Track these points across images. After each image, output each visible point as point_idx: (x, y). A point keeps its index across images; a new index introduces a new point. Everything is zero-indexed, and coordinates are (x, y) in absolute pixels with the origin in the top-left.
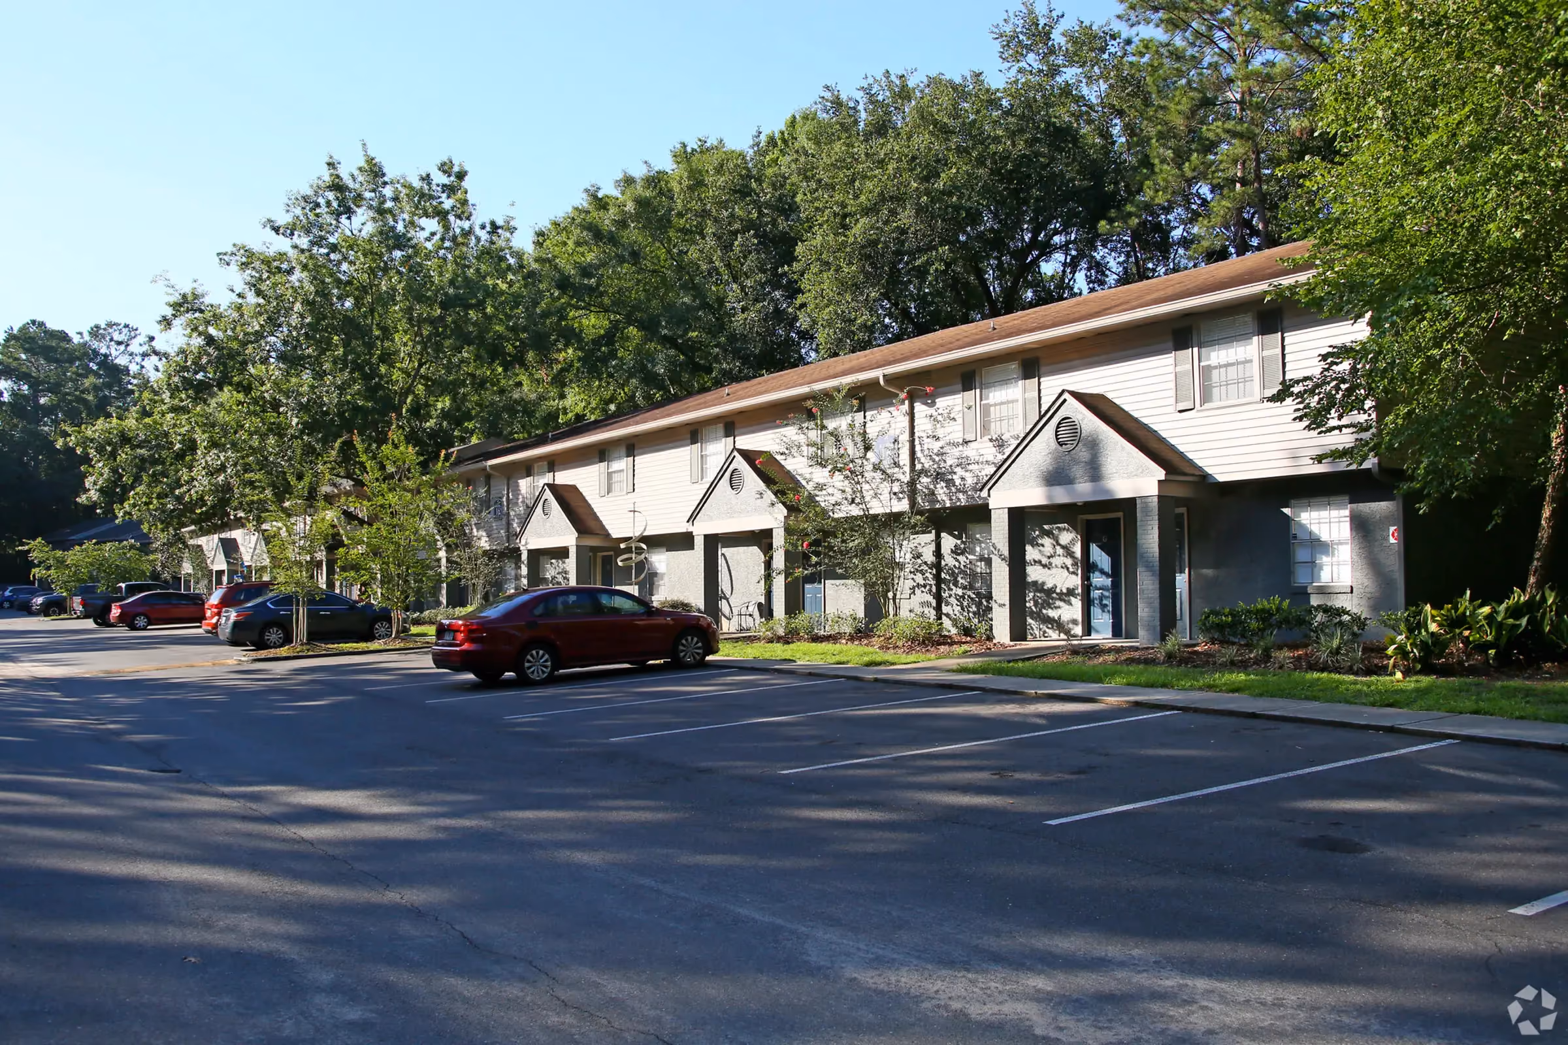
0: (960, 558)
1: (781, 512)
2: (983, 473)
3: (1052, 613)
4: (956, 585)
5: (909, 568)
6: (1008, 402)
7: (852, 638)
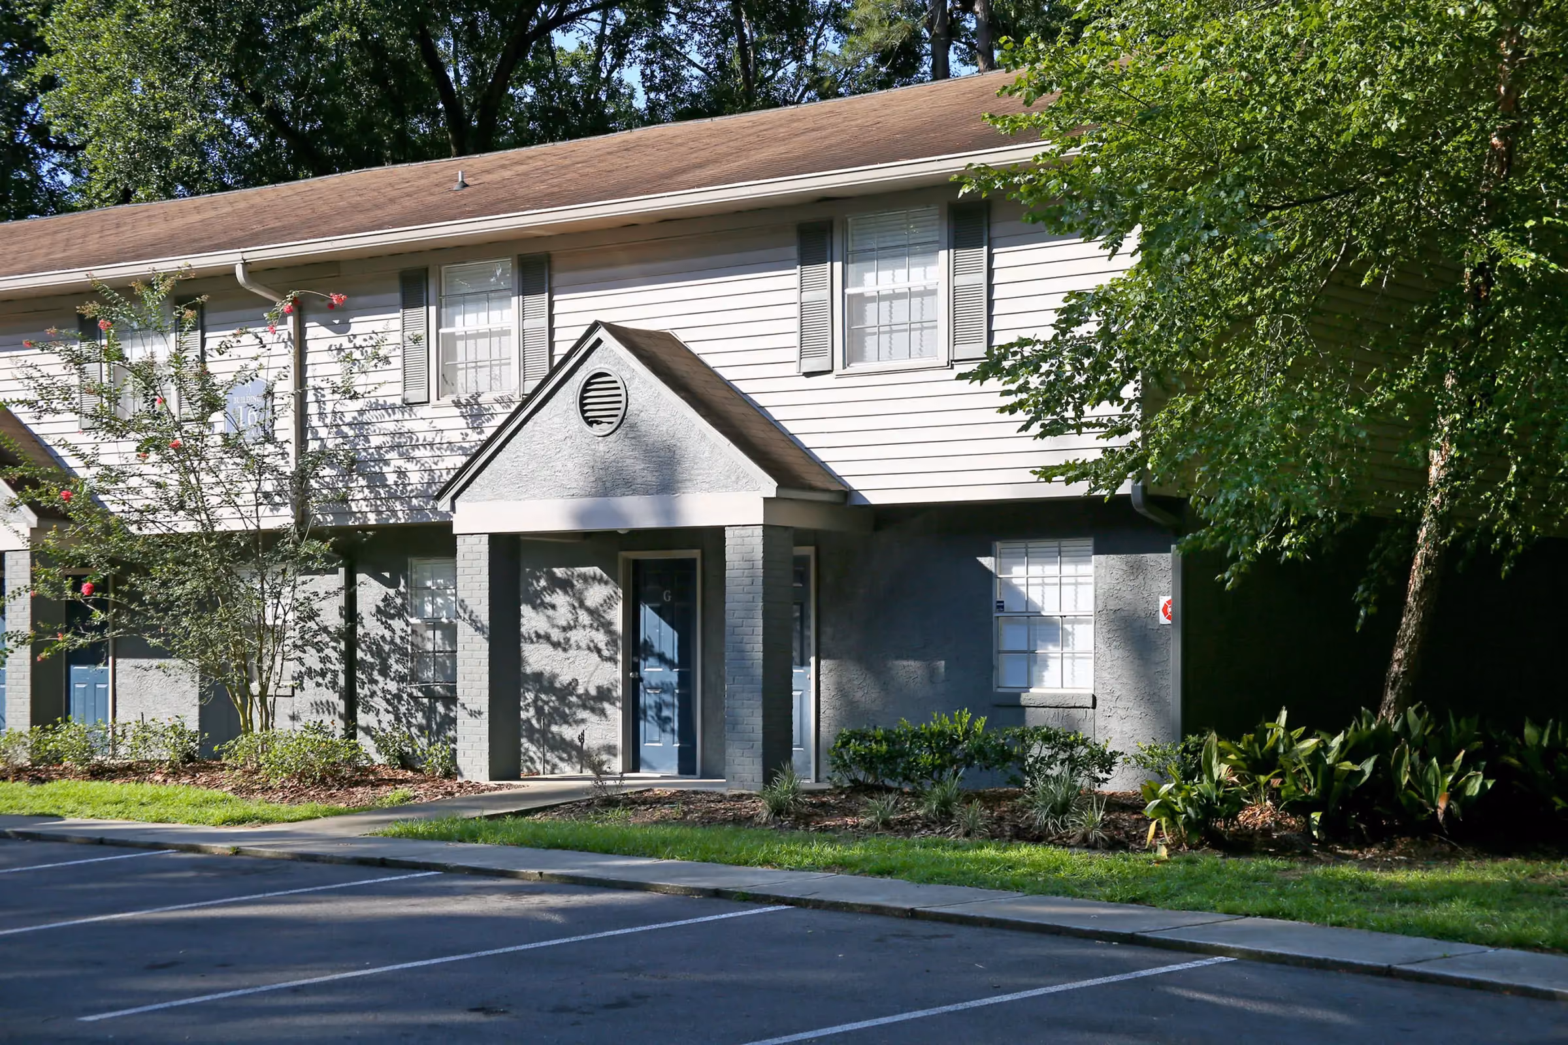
0: (397, 624)
1: (27, 519)
2: (441, 465)
3: (569, 733)
4: (384, 672)
5: (293, 635)
6: (490, 334)
7: (175, 772)
